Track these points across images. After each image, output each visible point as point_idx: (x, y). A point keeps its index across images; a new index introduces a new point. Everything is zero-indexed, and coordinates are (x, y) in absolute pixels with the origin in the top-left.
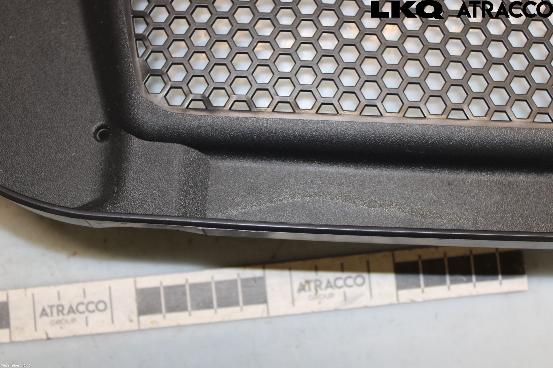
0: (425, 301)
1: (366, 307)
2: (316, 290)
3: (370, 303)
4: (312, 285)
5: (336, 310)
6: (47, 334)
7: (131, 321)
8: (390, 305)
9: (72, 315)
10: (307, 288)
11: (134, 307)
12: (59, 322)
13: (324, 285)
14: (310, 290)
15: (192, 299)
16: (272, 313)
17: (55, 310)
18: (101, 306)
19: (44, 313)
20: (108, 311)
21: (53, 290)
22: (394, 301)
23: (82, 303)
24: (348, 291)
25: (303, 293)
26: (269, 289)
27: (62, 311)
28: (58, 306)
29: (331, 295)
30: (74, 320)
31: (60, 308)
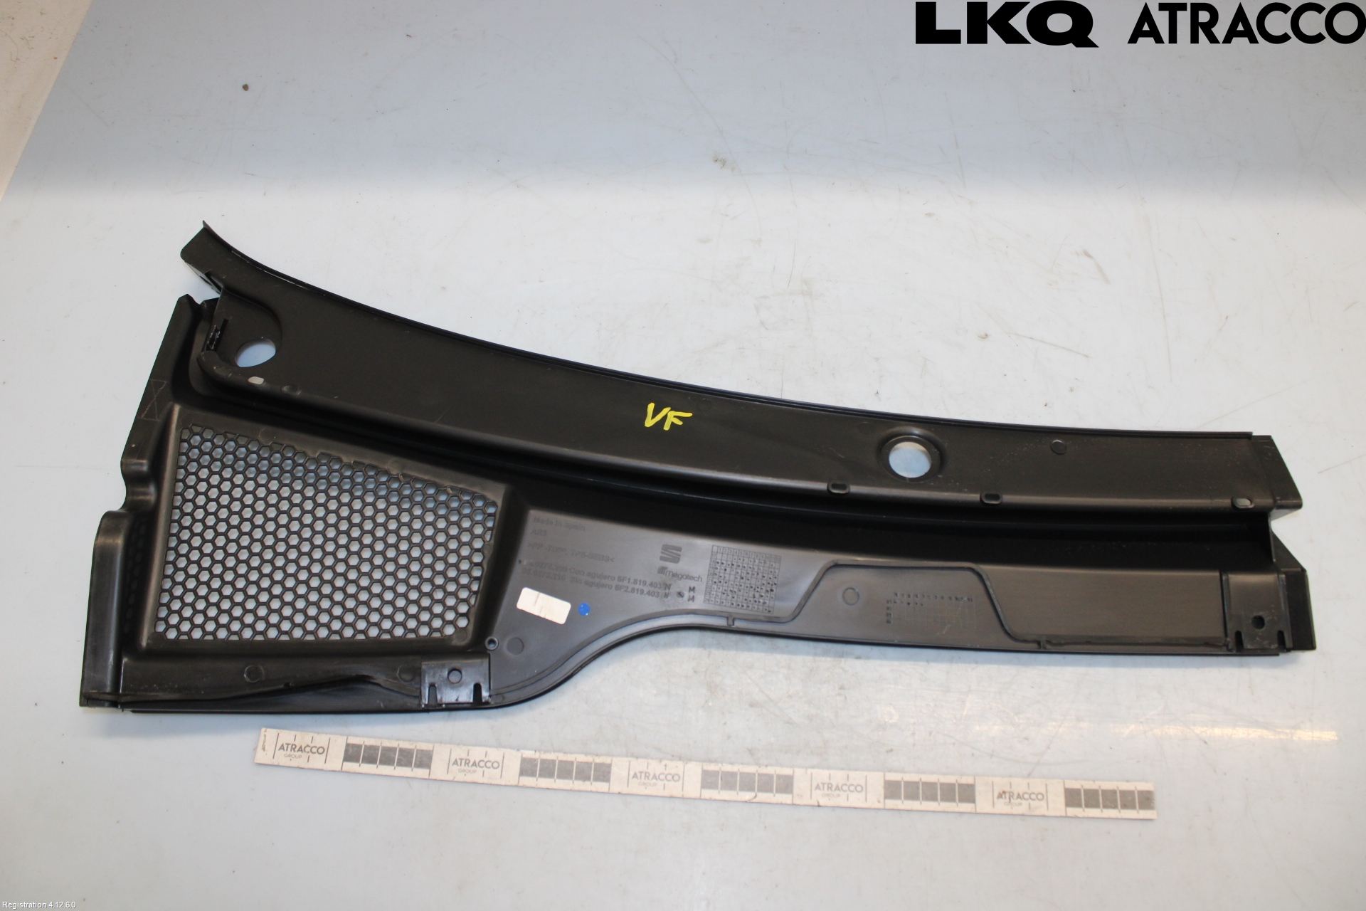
0: (1084, 818)
1: (1044, 816)
2: (1010, 799)
3: (1046, 813)
4: (1007, 795)
5: (1023, 815)
6: (818, 802)
7: (879, 802)
8: (1061, 817)
9: (837, 792)
10: (1003, 796)
11: (882, 792)
12: (828, 795)
13: (1015, 797)
14: (1005, 797)
15: (923, 793)
16: (978, 811)
17: (826, 786)
18: (859, 789)
19: (818, 787)
20: (864, 793)
21: (826, 773)
22: (1064, 814)
23: (846, 785)
24: (1032, 802)
25: (1001, 800)
26: (977, 794)
27: (831, 788)
28: (829, 784)
29: (1020, 804)
30: (839, 795)
31: (830, 786)
